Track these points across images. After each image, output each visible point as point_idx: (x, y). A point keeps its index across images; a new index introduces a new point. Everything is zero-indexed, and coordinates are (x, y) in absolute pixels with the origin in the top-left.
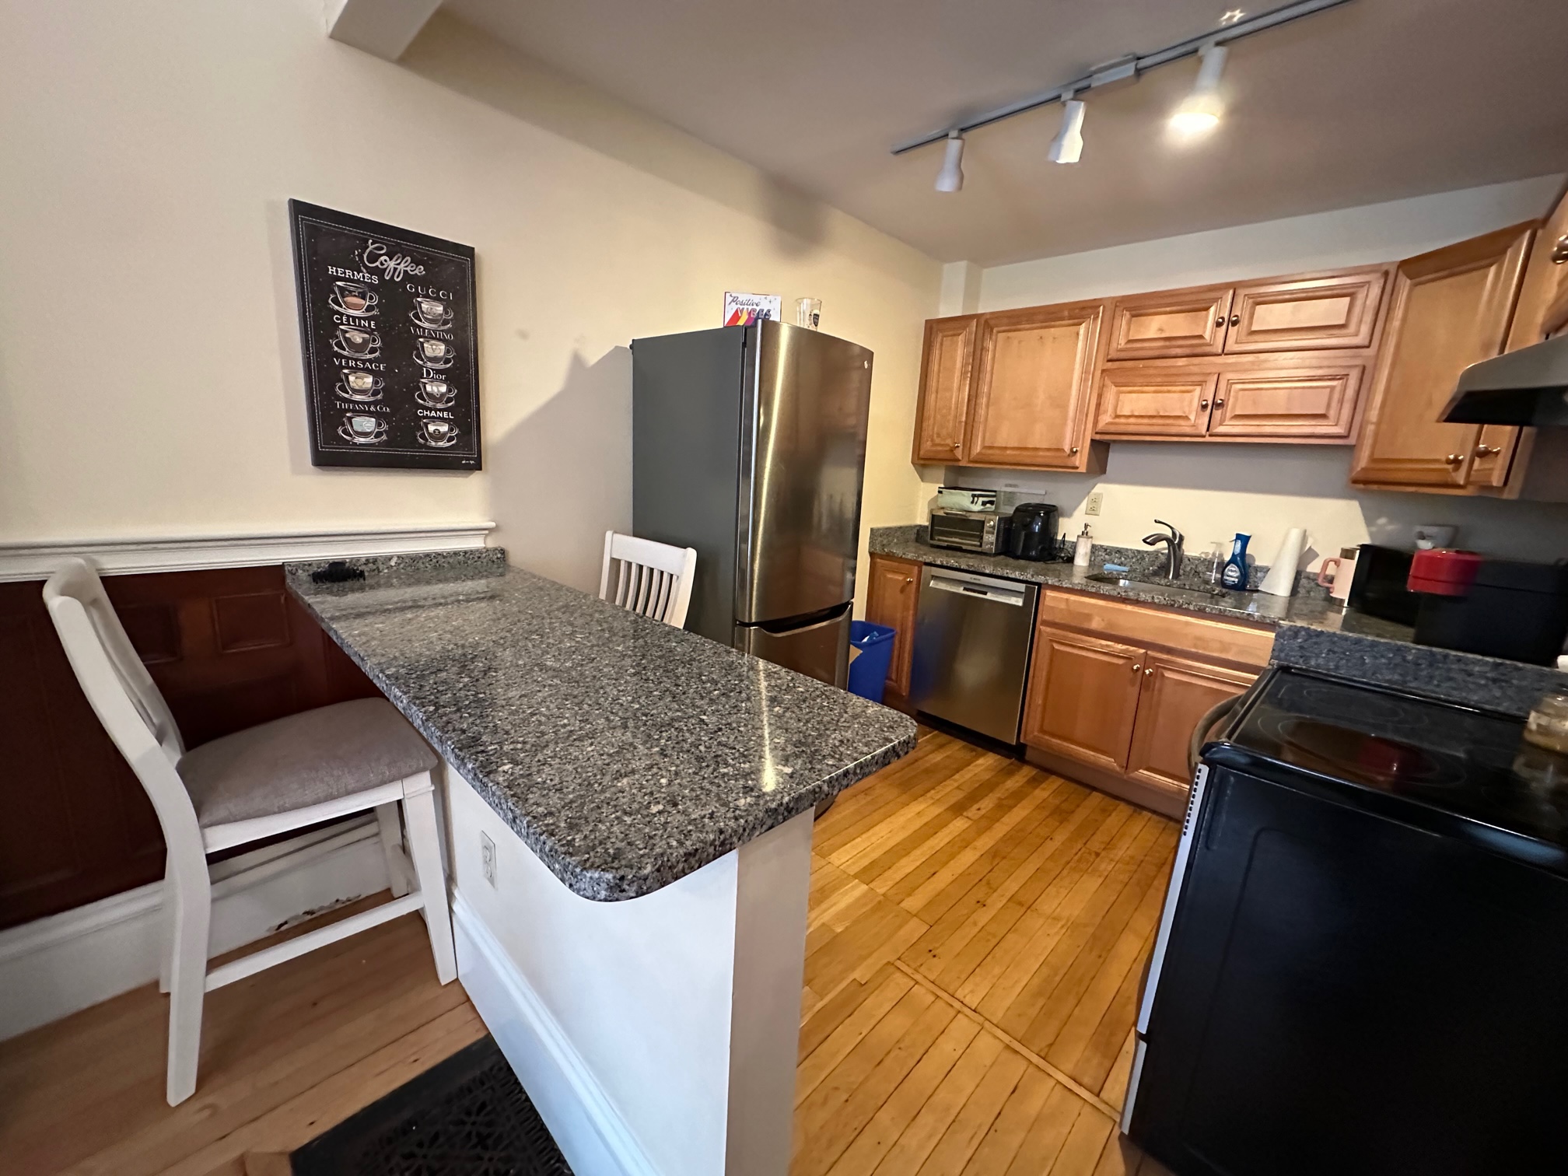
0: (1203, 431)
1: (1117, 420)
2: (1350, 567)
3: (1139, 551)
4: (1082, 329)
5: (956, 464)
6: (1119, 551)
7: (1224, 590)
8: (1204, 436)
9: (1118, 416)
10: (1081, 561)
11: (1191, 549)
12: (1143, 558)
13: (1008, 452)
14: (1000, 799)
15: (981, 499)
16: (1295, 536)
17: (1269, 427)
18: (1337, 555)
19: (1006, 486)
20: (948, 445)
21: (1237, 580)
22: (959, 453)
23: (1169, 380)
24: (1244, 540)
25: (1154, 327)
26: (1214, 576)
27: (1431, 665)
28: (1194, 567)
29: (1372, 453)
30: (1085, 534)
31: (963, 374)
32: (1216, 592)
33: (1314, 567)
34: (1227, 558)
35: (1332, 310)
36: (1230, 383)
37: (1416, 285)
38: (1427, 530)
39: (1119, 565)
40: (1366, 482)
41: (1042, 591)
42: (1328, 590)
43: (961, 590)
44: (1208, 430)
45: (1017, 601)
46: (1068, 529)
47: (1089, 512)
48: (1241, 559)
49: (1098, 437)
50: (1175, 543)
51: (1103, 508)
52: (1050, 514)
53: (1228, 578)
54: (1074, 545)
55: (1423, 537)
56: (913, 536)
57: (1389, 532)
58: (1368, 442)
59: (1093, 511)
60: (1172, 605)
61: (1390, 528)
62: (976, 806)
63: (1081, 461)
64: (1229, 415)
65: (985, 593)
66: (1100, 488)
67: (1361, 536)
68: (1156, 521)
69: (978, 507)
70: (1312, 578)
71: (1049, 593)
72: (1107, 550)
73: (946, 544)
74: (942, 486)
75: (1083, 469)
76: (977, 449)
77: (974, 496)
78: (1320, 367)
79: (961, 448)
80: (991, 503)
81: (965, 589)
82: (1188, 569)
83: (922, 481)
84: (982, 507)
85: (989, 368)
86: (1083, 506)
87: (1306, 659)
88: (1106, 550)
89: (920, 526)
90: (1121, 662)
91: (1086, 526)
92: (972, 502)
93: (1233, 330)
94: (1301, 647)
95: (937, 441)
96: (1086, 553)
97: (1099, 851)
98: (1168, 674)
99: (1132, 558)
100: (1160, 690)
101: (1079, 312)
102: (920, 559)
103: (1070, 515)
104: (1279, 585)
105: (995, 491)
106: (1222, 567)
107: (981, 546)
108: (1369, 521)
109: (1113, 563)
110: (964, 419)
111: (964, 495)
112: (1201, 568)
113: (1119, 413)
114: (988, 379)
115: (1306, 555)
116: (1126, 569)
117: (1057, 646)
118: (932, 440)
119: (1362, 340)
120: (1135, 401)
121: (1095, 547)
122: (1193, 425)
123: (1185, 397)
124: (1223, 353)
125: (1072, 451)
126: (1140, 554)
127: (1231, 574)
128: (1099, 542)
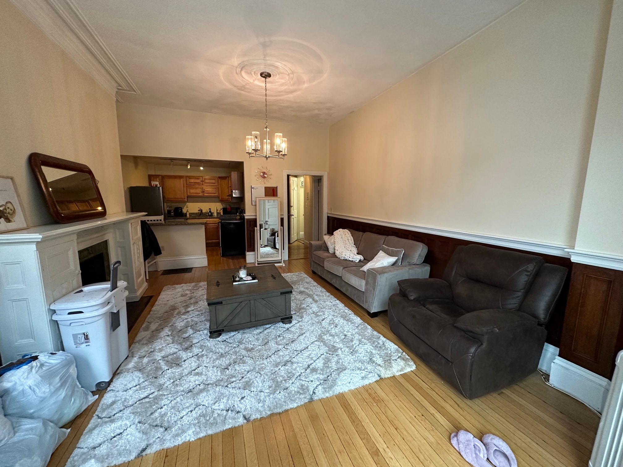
0: (202, 195)
1: (190, 194)
2: (222, 210)
4: (182, 179)
6: (193, 213)
10: (188, 215)
11: (203, 212)
13: (172, 199)
16: (215, 208)
17: (210, 194)
18: (220, 209)
23: (196, 188)
24: (210, 209)
25: (192, 181)
26: (207, 214)
30: (187, 211)
33: (218, 212)
35: (213, 181)
36: (204, 189)
37: (220, 180)
40: (222, 201)
42: (220, 214)
46: (184, 211)
48: (210, 212)
49: (188, 196)
50: (202, 211)
51: (189, 206)
52: (181, 209)
54: (186, 213)
55: (227, 206)
57: (224, 206)
58: (220, 196)
59: (187, 207)
60: (207, 218)
63: (186, 200)
64: (205, 193)
66: (187, 204)
67: (222, 207)
68: (198, 208)
70: (218, 213)
72: (191, 213)
75: (186, 201)
76: (166, 198)
78: (213, 187)
82: (204, 214)
85: (165, 185)
86: (185, 207)
93: (203, 182)
101: (181, 177)
103: (183, 208)
104: (215, 214)
106: (208, 213)
108: (222, 205)
109: (193, 215)
115: (217, 210)
119: (217, 185)
120: (192, 191)
121: (189, 213)
122: (201, 194)
123: (199, 191)
124: (203, 185)
125: (184, 199)
126: (196, 213)
127: (210, 214)
128: (190, 212)
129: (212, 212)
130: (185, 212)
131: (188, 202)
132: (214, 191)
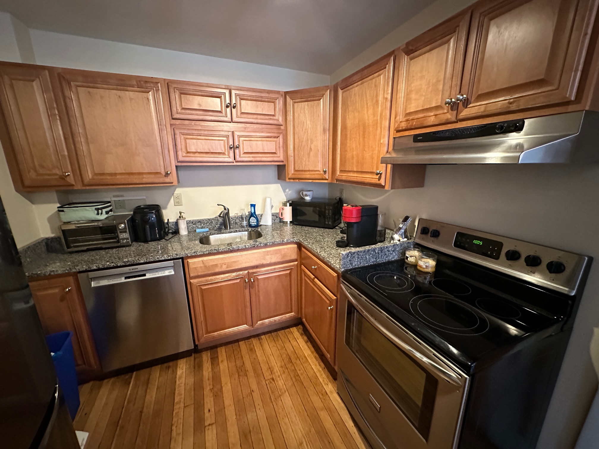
0: (232, 159)
1: (189, 155)
3: (209, 220)
4: (150, 96)
5: (71, 188)
6: (200, 221)
7: (253, 229)
8: (233, 162)
9: (188, 152)
10: (183, 231)
11: (231, 214)
12: (212, 222)
13: (118, 177)
14: (211, 390)
15: (104, 211)
16: (268, 200)
17: (259, 157)
18: (281, 205)
19: (114, 196)
20: (56, 174)
21: (256, 223)
22: (71, 180)
23: (211, 133)
24: (253, 206)
25: (195, 102)
26: (244, 221)
27: (381, 252)
28: (234, 221)
29: (294, 168)
30: (180, 216)
31: (51, 116)
32: (250, 230)
33: (277, 212)
34: (248, 214)
35: (270, 108)
36: (239, 137)
37: (295, 102)
39: (201, 228)
40: (294, 179)
41: (185, 261)
43: (123, 280)
44: (235, 160)
45: (170, 272)
46: (169, 215)
47: (176, 204)
48: (253, 214)
49: (179, 164)
50: (226, 211)
51: (184, 200)
52: (157, 209)
53: (252, 223)
54: (177, 223)
55: (308, 195)
56: (44, 249)
57: (295, 194)
58: (290, 164)
59: (178, 203)
60: (254, 247)
61: (290, 192)
62: (206, 411)
63: (173, 178)
64: (242, 153)
65: (145, 275)
66: (179, 191)
68: (218, 205)
69: (103, 216)
70: (278, 216)
71: (190, 261)
73: (85, 248)
74: (59, 205)
75: (175, 181)
76: (89, 175)
77: (97, 209)
78: (269, 133)
79: (72, 175)
80: (111, 211)
81: (126, 278)
82: (232, 222)
83: (33, 203)
84: (107, 216)
85: (77, 114)
86: (172, 201)
87: (351, 264)
88: (193, 222)
89: (47, 239)
90: (238, 281)
91: (180, 213)
92: (98, 214)
93: (234, 111)
94: (350, 260)
95: (41, 171)
96: (185, 227)
97: (271, 377)
98: (259, 277)
99: (207, 223)
100: (258, 285)
102: (74, 270)
103: (165, 208)
104: (268, 221)
105: (109, 202)
106: (248, 219)
107: (118, 242)
108: (287, 192)
109: (198, 228)
110: (66, 153)
111: (89, 210)
112: (237, 221)
113: (189, 150)
114: (80, 122)
116: (207, 230)
117: (203, 288)
118: (36, 171)
119: (278, 120)
120: (195, 145)
121: (188, 223)
122: (228, 158)
123: (219, 145)
124: (232, 121)
125: (167, 175)
127: (253, 221)
128: (188, 219)
130: (172, 220)
131: (180, 184)
132: (269, 146)
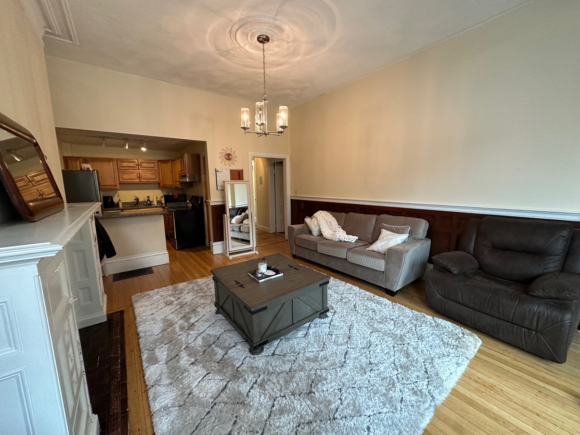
0: (139, 181)
1: (123, 180)
2: (163, 198)
4: (111, 163)
6: (127, 203)
7: (148, 204)
10: (121, 206)
11: (140, 200)
16: (155, 195)
17: (149, 180)
18: (161, 197)
23: (131, 173)
24: (148, 197)
25: (125, 164)
26: (145, 203)
28: (142, 202)
34: (146, 200)
35: (152, 165)
36: (141, 174)
37: (161, 164)
38: (170, 192)
39: (128, 205)
40: (163, 187)
42: (161, 202)
46: (115, 200)
48: (149, 200)
49: (120, 183)
50: (138, 199)
51: (121, 195)
52: (112, 198)
54: (118, 203)
55: (170, 193)
57: (166, 193)
58: (162, 182)
59: (119, 196)
64: (142, 179)
66: (118, 192)
67: (162, 195)
68: (134, 196)
70: (159, 201)
72: (124, 203)
75: (118, 188)
78: (153, 172)
82: (140, 204)
86: (116, 195)
91: (119, 199)
93: (139, 166)
101: (109, 160)
104: (155, 203)
106: (147, 202)
108: (163, 192)
109: (126, 205)
113: (123, 178)
115: (157, 198)
119: (156, 169)
120: (125, 177)
121: (122, 203)
122: (137, 181)
123: (134, 176)
124: (139, 169)
125: (116, 186)
126: (131, 203)
127: (149, 202)
129: (150, 200)
130: (116, 202)
131: (120, 190)
132: (153, 177)
